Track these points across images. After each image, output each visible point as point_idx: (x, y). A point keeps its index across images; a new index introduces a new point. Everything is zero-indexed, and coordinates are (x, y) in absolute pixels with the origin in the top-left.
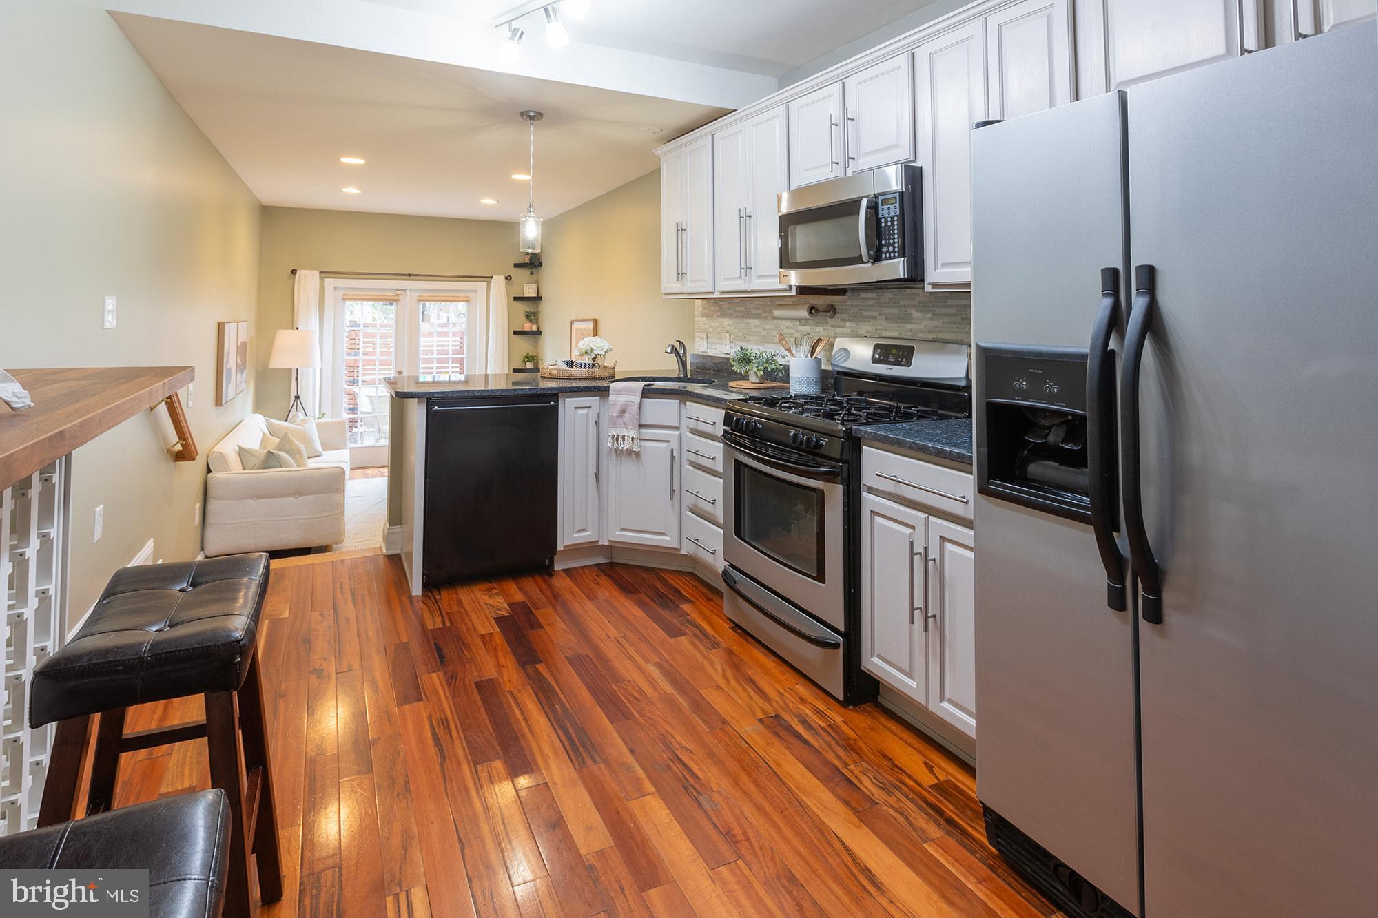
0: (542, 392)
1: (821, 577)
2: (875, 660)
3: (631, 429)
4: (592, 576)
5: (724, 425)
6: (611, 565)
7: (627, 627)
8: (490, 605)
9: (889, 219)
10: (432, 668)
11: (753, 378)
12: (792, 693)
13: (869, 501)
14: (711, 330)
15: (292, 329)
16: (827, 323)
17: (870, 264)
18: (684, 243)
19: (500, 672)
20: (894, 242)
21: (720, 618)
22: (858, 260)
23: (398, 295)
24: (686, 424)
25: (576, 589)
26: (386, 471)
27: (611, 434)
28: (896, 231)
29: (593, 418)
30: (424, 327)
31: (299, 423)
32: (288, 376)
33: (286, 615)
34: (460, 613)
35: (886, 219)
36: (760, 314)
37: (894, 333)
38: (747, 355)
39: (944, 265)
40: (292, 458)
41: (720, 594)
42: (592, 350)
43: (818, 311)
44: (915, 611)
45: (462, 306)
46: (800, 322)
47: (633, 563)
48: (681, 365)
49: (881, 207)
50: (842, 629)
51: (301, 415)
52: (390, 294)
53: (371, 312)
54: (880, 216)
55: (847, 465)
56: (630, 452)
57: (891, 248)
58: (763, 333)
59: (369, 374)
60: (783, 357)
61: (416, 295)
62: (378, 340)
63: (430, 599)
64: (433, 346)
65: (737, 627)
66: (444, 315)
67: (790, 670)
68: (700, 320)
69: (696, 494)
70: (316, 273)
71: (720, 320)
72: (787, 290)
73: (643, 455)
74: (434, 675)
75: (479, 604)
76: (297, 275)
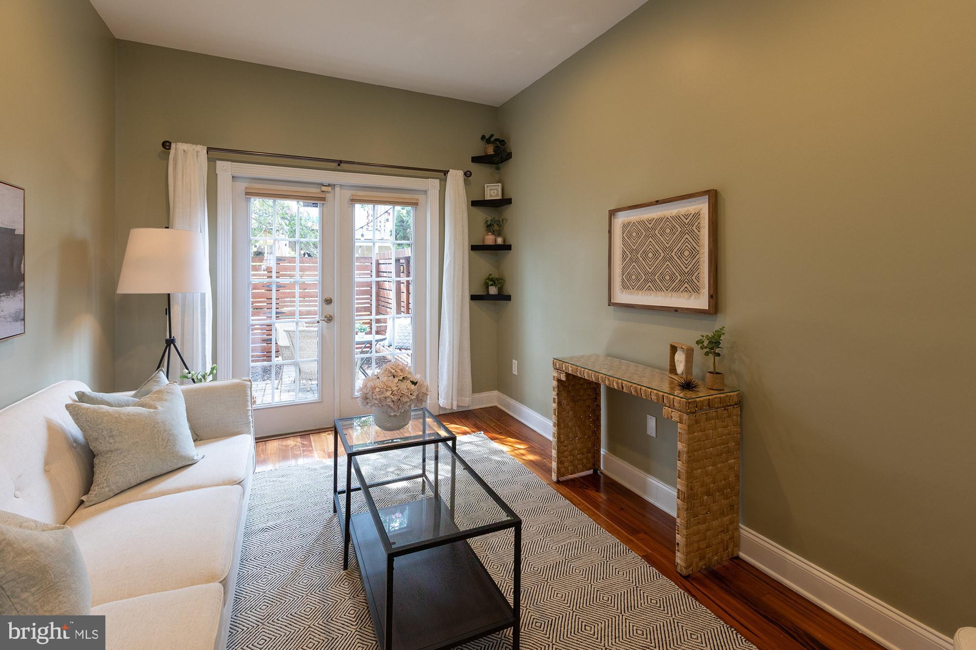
23: (324, 192)
52: (314, 191)
59: (287, 306)
61: (348, 194)
70: (202, 150)
76: (172, 151)
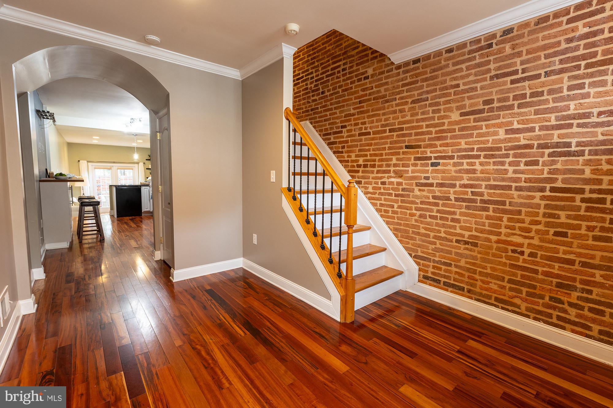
23: (111, 167)
29: (148, 190)
45: (131, 171)
53: (103, 172)
61: (117, 168)
70: (86, 162)
76: (80, 162)
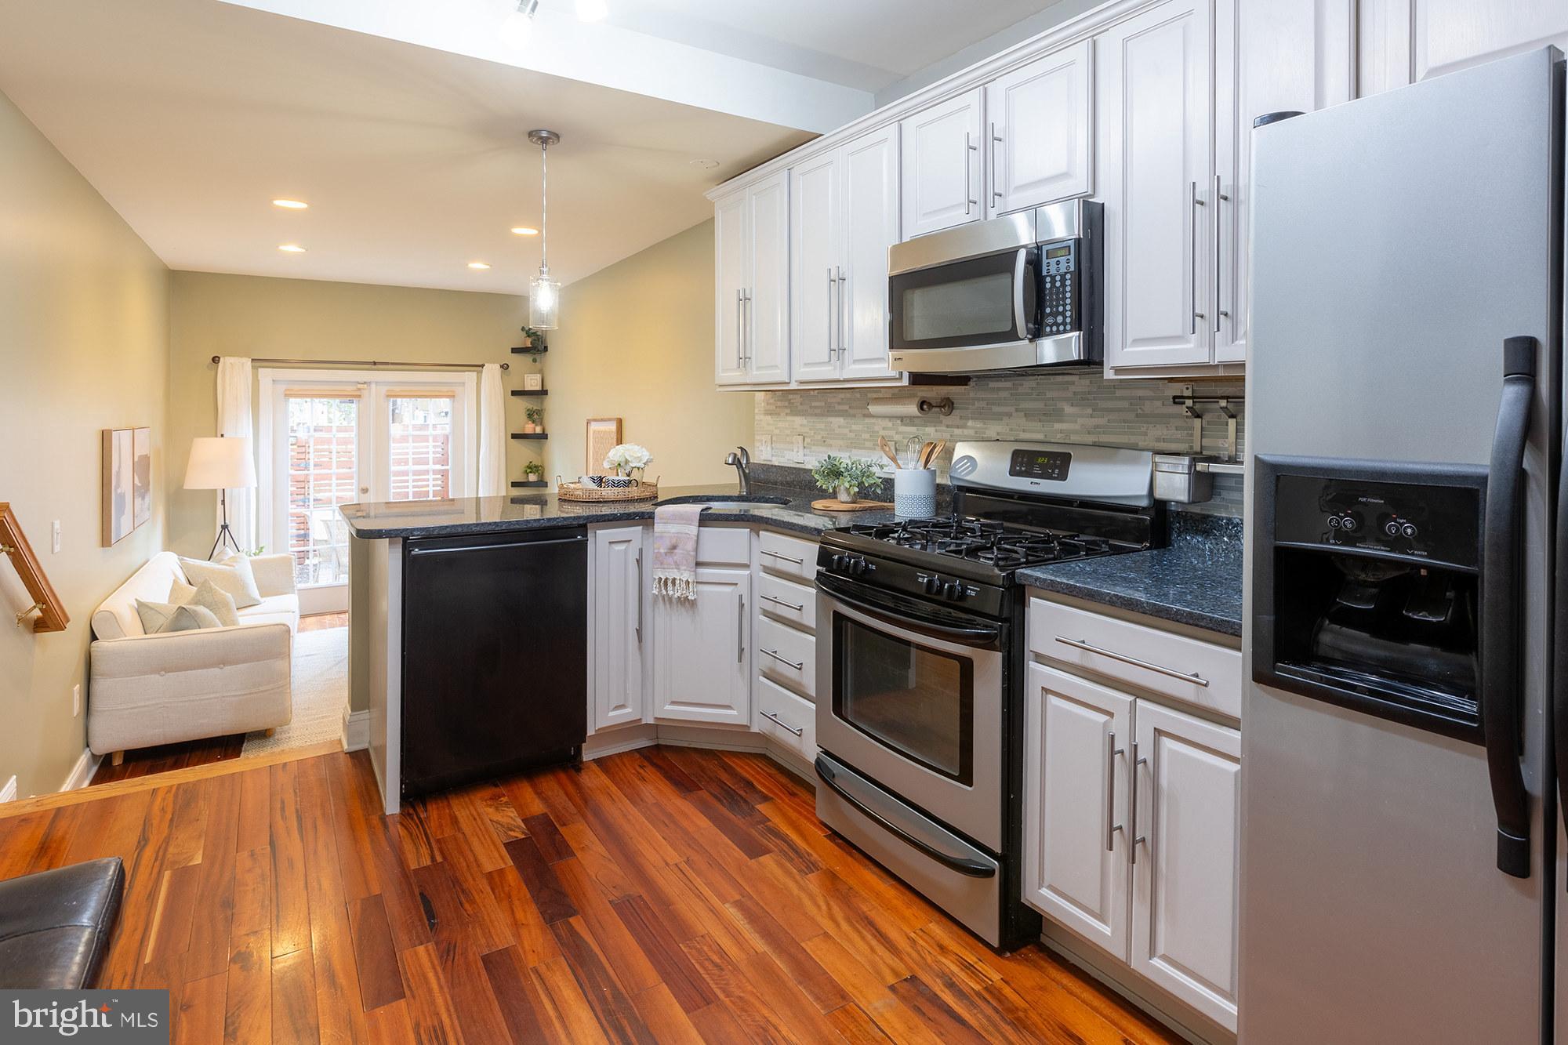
0: (565, 523)
1: (966, 776)
2: (1045, 891)
3: (685, 570)
4: (635, 769)
5: (818, 564)
6: (658, 748)
7: (689, 845)
8: (498, 822)
9: (1058, 278)
10: (418, 937)
11: (843, 496)
12: (926, 937)
13: (1037, 674)
14: (777, 432)
15: (216, 436)
16: (941, 422)
17: (1027, 342)
18: (748, 316)
19: (518, 936)
20: (1065, 310)
21: (812, 822)
22: (1011, 335)
23: (359, 389)
24: (758, 560)
25: (614, 788)
26: (346, 617)
27: (657, 577)
28: (1068, 295)
29: (633, 556)
30: (395, 430)
31: (228, 562)
32: (214, 499)
33: (198, 860)
34: (455, 839)
35: (1053, 278)
36: (847, 411)
37: (1036, 435)
38: (836, 465)
39: (1137, 341)
40: (215, 614)
41: (811, 790)
42: (627, 462)
43: (930, 406)
44: (1115, 833)
45: (444, 404)
46: (902, 421)
47: (685, 745)
48: (743, 479)
49: (1045, 261)
50: (998, 849)
51: (230, 552)
52: (350, 389)
53: (325, 411)
54: (1044, 273)
55: (1009, 624)
56: (684, 601)
57: (1060, 319)
58: (852, 435)
59: (325, 491)
60: (882, 467)
61: (383, 389)
62: (334, 447)
63: (412, 819)
64: (407, 454)
65: (835, 835)
66: (420, 414)
67: (918, 901)
68: (763, 420)
69: (774, 655)
71: (789, 418)
72: (897, 379)
73: (699, 603)
74: (421, 949)
75: (483, 824)
76: (221, 364)
